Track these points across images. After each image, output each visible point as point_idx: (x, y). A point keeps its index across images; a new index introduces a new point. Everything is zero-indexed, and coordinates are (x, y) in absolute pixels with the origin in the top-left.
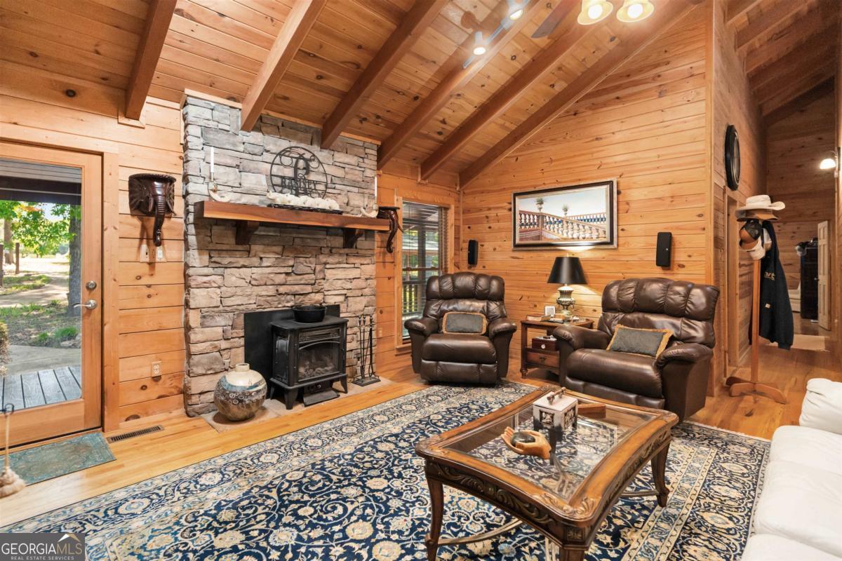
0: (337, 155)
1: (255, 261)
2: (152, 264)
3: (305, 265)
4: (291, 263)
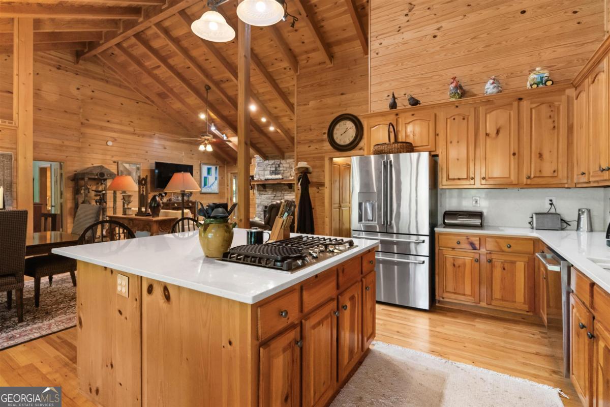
4: (275, 194)
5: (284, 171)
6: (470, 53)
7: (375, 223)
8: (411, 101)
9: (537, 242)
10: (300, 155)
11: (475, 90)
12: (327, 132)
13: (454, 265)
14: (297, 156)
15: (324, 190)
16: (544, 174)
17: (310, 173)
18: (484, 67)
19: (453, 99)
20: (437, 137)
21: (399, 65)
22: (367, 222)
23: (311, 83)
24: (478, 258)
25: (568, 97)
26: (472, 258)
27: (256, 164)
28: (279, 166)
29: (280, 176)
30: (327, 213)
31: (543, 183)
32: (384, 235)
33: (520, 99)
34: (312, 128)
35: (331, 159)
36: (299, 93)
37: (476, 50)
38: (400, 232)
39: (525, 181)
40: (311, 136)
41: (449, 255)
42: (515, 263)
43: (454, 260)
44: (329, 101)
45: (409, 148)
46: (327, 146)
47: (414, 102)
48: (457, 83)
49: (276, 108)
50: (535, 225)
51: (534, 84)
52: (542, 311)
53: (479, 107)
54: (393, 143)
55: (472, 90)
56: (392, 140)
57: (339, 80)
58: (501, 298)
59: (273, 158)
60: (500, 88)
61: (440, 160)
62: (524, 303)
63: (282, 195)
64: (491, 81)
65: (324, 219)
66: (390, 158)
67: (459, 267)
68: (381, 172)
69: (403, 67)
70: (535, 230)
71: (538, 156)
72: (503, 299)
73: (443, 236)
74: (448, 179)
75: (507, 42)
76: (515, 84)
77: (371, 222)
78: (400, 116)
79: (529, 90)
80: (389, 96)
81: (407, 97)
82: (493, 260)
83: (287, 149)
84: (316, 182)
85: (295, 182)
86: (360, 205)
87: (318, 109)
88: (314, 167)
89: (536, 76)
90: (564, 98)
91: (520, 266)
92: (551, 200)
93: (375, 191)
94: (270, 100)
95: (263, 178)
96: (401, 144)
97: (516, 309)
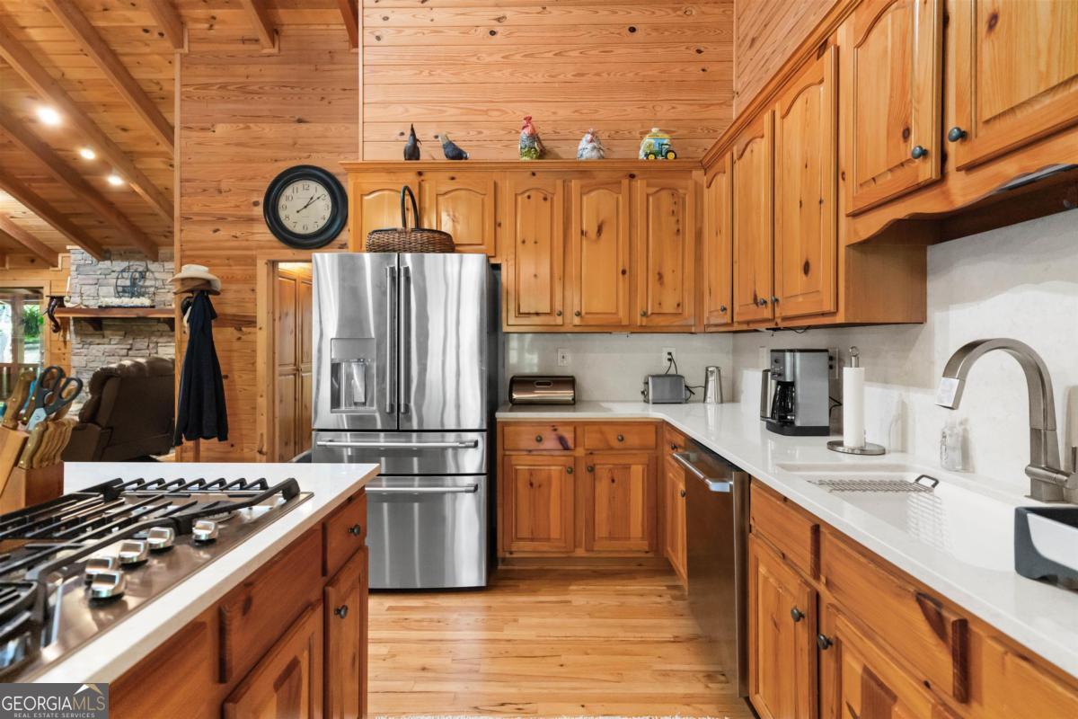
0: (166, 264)
1: (106, 340)
2: (65, 342)
3: (141, 343)
4: (131, 342)
5: (157, 288)
6: (552, 80)
7: (373, 410)
8: (449, 150)
9: (661, 426)
10: (191, 250)
11: (562, 150)
12: (261, 200)
13: (531, 484)
14: (182, 250)
15: (255, 333)
16: (665, 310)
17: (217, 293)
18: (576, 111)
19: (526, 159)
20: (498, 229)
21: (424, 74)
22: (353, 408)
23: (220, 80)
24: (573, 466)
25: (696, 183)
26: (560, 468)
27: (73, 268)
28: (143, 277)
29: (146, 301)
30: (262, 385)
31: (662, 324)
32: (393, 436)
33: (632, 176)
34: (224, 186)
35: (273, 264)
36: (186, 98)
37: (562, 77)
38: (425, 428)
39: (639, 320)
40: (220, 206)
41: (522, 463)
42: (630, 468)
43: (531, 475)
44: (269, 131)
45: (445, 244)
46: (263, 233)
47: (456, 154)
48: (534, 129)
49: (124, 130)
50: (651, 397)
51: (650, 153)
52: (669, 549)
53: (571, 181)
54: (413, 230)
55: (556, 150)
56: (411, 224)
57: (292, 88)
58: (607, 536)
59: (123, 256)
60: (602, 153)
61: (506, 275)
62: (643, 538)
63: (151, 346)
64: (589, 137)
65: (255, 400)
66: (404, 263)
67: (540, 486)
68: (385, 293)
69: (431, 79)
70: (651, 405)
71: (657, 277)
72: (611, 537)
73: (512, 428)
74: (520, 314)
75: (609, 74)
76: (620, 151)
77: (361, 408)
78: (427, 176)
79: (642, 161)
80: (402, 134)
81: (441, 142)
82: (597, 467)
83: (166, 236)
84: (235, 315)
85: (176, 315)
86: (335, 368)
87: (239, 145)
88: (228, 280)
89: (653, 141)
90: (690, 184)
91: (637, 471)
92: (670, 354)
93: (373, 335)
94: (106, 106)
95: (93, 304)
96: (429, 234)
97: (631, 551)
